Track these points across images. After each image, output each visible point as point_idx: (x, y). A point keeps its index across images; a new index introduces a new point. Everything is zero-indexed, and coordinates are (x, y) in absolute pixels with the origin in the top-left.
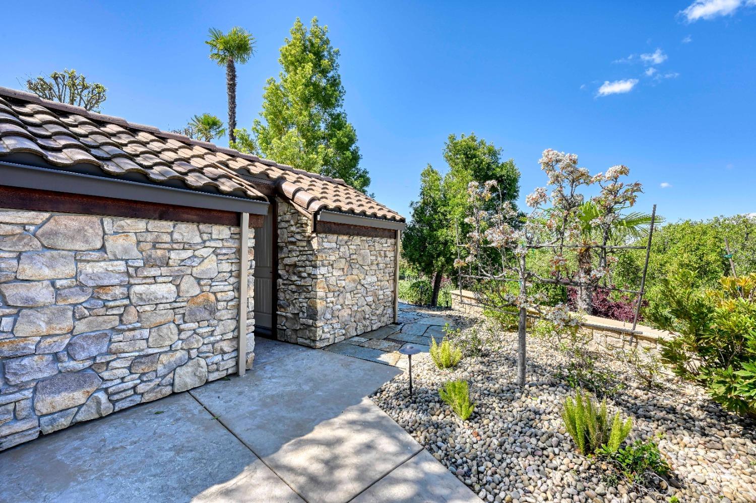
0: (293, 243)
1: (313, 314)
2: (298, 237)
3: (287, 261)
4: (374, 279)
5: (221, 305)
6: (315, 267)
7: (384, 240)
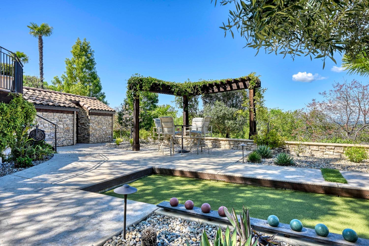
0: (83, 118)
1: (89, 135)
2: (84, 116)
3: (81, 122)
4: (106, 127)
5: (70, 130)
6: (89, 123)
7: (108, 117)
